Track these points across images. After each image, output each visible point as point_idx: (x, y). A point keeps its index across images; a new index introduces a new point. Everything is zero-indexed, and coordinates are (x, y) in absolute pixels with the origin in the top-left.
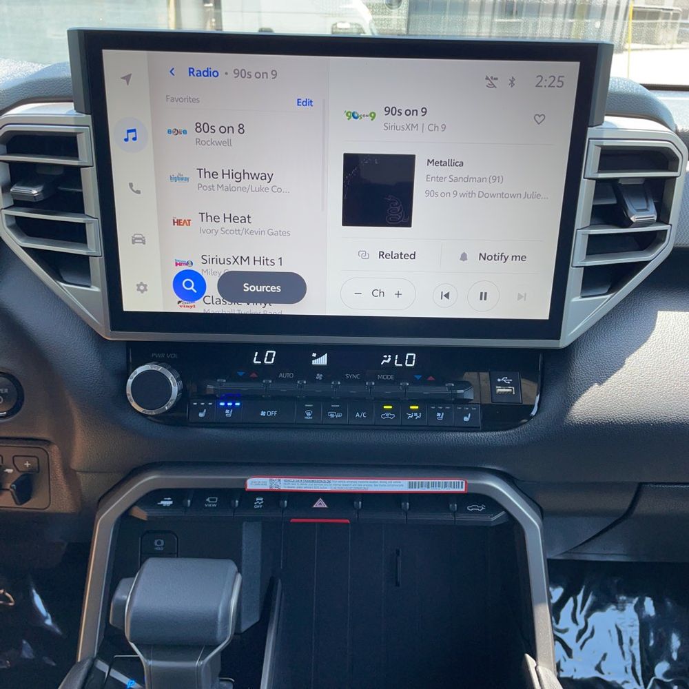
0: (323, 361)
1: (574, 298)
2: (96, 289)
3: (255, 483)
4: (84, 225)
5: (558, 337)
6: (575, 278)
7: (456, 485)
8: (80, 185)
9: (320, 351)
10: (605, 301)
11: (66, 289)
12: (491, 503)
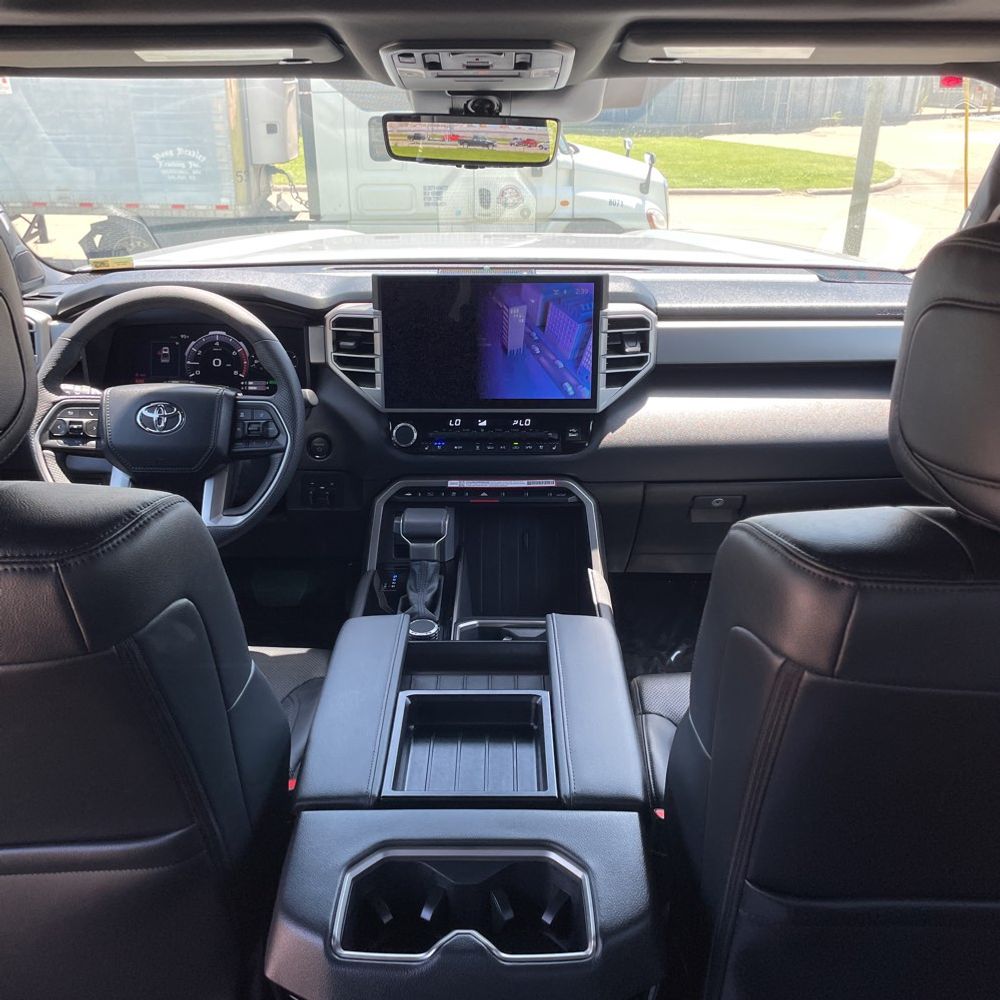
0: (484, 423)
1: (602, 388)
2: (379, 389)
3: (453, 484)
4: (373, 359)
5: (595, 407)
6: (602, 379)
7: (551, 483)
8: (373, 341)
9: (483, 417)
10: (617, 392)
11: (364, 391)
12: (569, 493)
